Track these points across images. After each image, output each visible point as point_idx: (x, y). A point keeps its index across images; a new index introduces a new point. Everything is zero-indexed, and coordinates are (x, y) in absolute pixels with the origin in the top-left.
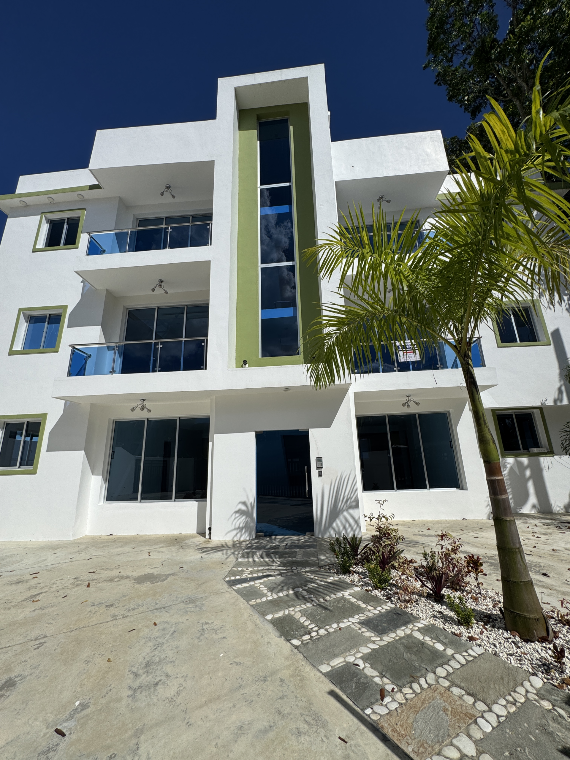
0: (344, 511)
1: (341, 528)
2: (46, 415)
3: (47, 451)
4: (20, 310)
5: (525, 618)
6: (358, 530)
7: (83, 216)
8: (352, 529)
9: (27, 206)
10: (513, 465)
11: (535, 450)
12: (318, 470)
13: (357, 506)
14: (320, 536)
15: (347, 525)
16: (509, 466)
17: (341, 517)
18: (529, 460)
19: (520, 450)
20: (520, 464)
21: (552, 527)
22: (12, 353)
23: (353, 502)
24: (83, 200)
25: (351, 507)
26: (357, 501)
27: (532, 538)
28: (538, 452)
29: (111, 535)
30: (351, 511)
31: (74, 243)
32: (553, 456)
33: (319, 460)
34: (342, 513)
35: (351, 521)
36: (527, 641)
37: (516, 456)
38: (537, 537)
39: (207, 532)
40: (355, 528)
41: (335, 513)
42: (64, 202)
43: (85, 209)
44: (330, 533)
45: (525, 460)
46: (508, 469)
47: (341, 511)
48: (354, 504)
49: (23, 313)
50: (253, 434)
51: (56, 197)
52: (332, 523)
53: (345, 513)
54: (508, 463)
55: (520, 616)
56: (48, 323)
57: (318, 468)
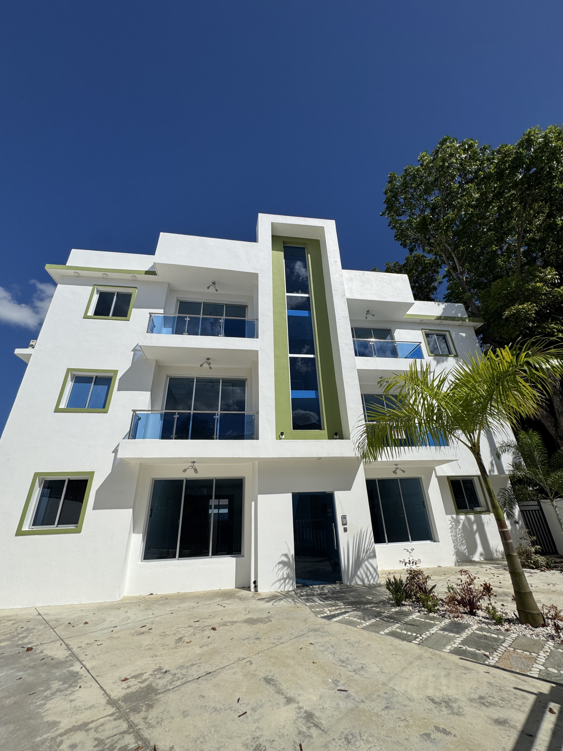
0: (365, 560)
1: (364, 576)
2: (92, 473)
3: (93, 509)
4: (69, 370)
5: (532, 614)
6: (377, 577)
7: (135, 293)
8: (372, 576)
9: (79, 276)
10: (465, 521)
11: (478, 509)
12: (343, 527)
13: (374, 556)
14: (348, 584)
15: (369, 574)
16: (461, 521)
17: (363, 566)
18: (475, 517)
19: (467, 509)
20: (469, 520)
21: (500, 569)
22: (57, 410)
23: (371, 552)
24: (135, 281)
25: (370, 557)
26: (374, 552)
27: (494, 577)
28: (480, 510)
29: (151, 594)
30: (370, 561)
31: (126, 316)
32: (490, 514)
33: (344, 517)
34: (364, 562)
35: (371, 569)
36: (536, 627)
37: (466, 514)
38: (497, 576)
39: (252, 586)
40: (374, 576)
41: (358, 563)
42: (116, 279)
43: (136, 288)
44: (356, 580)
45: (472, 517)
46: (461, 524)
47: (363, 561)
48: (372, 554)
49: (71, 373)
50: (290, 495)
51: (110, 275)
52: (357, 572)
53: (366, 563)
54: (461, 520)
55: (529, 613)
56: (94, 384)
57: (343, 524)
